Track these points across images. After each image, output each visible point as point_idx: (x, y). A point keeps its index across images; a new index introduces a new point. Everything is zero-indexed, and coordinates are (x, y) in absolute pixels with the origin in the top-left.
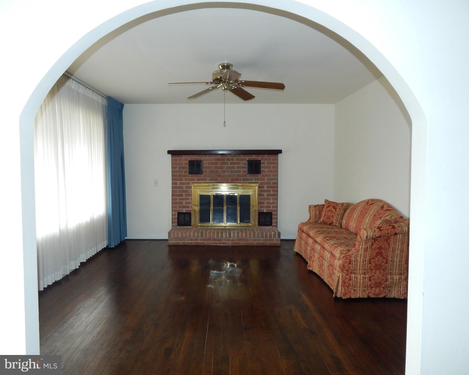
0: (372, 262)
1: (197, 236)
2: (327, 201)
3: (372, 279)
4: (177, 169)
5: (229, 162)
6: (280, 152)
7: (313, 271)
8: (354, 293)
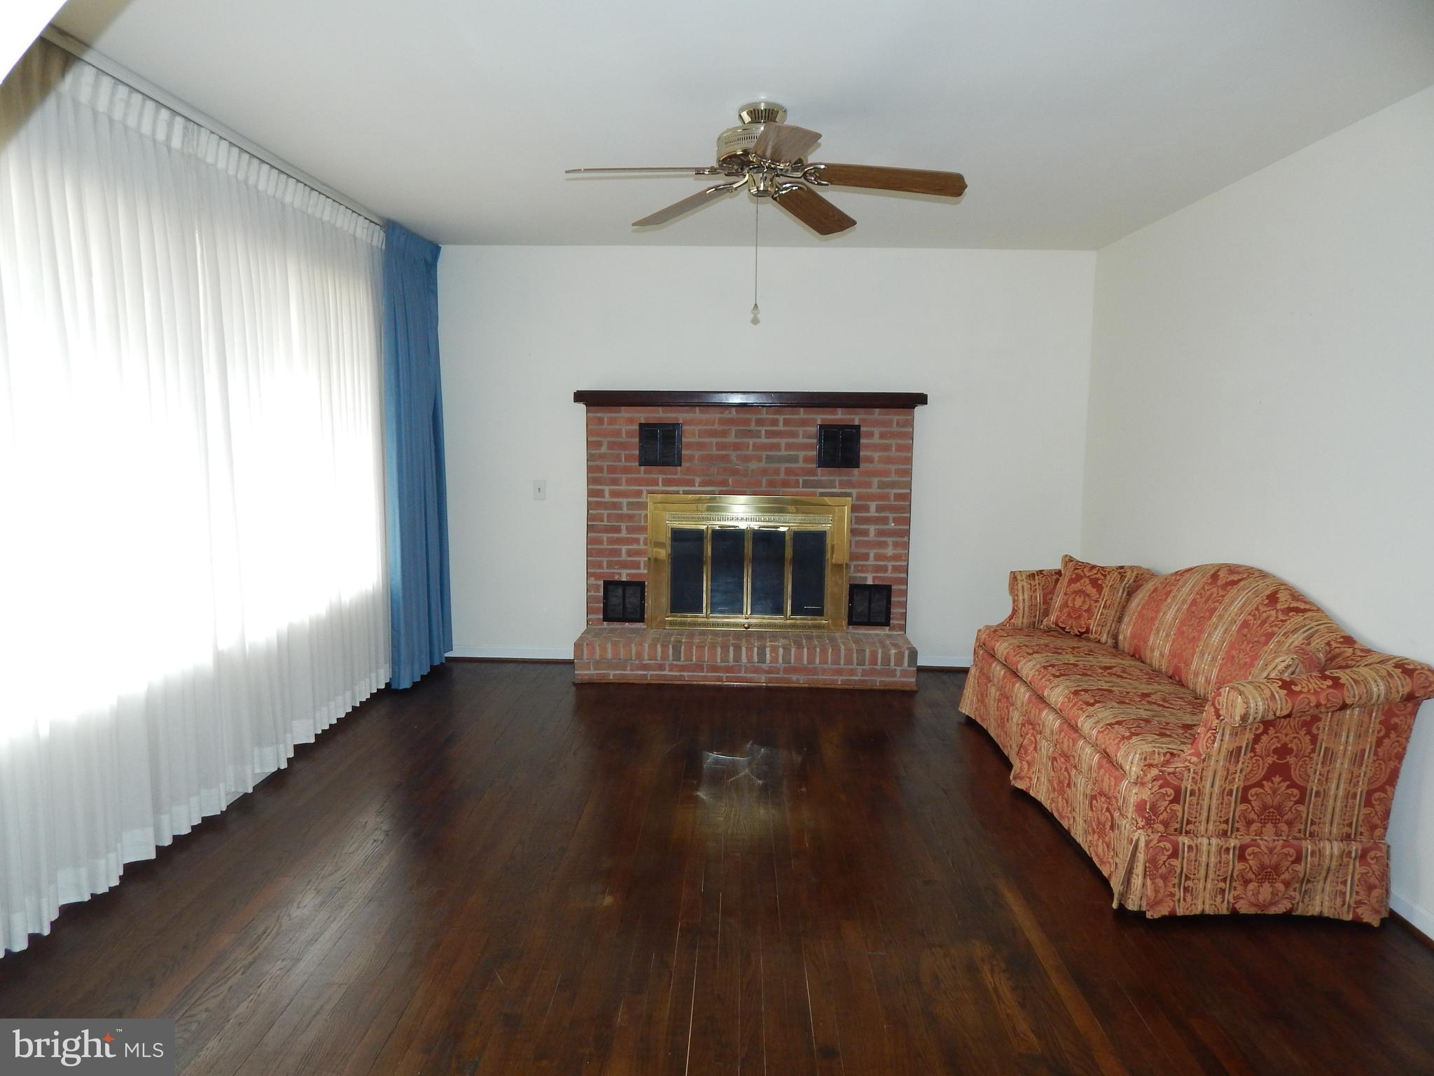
0: (1250, 798)
1: (661, 658)
2: (1071, 560)
3: (1249, 855)
4: (604, 449)
5: (763, 429)
6: (921, 399)
7: (1032, 793)
8: (1185, 900)
